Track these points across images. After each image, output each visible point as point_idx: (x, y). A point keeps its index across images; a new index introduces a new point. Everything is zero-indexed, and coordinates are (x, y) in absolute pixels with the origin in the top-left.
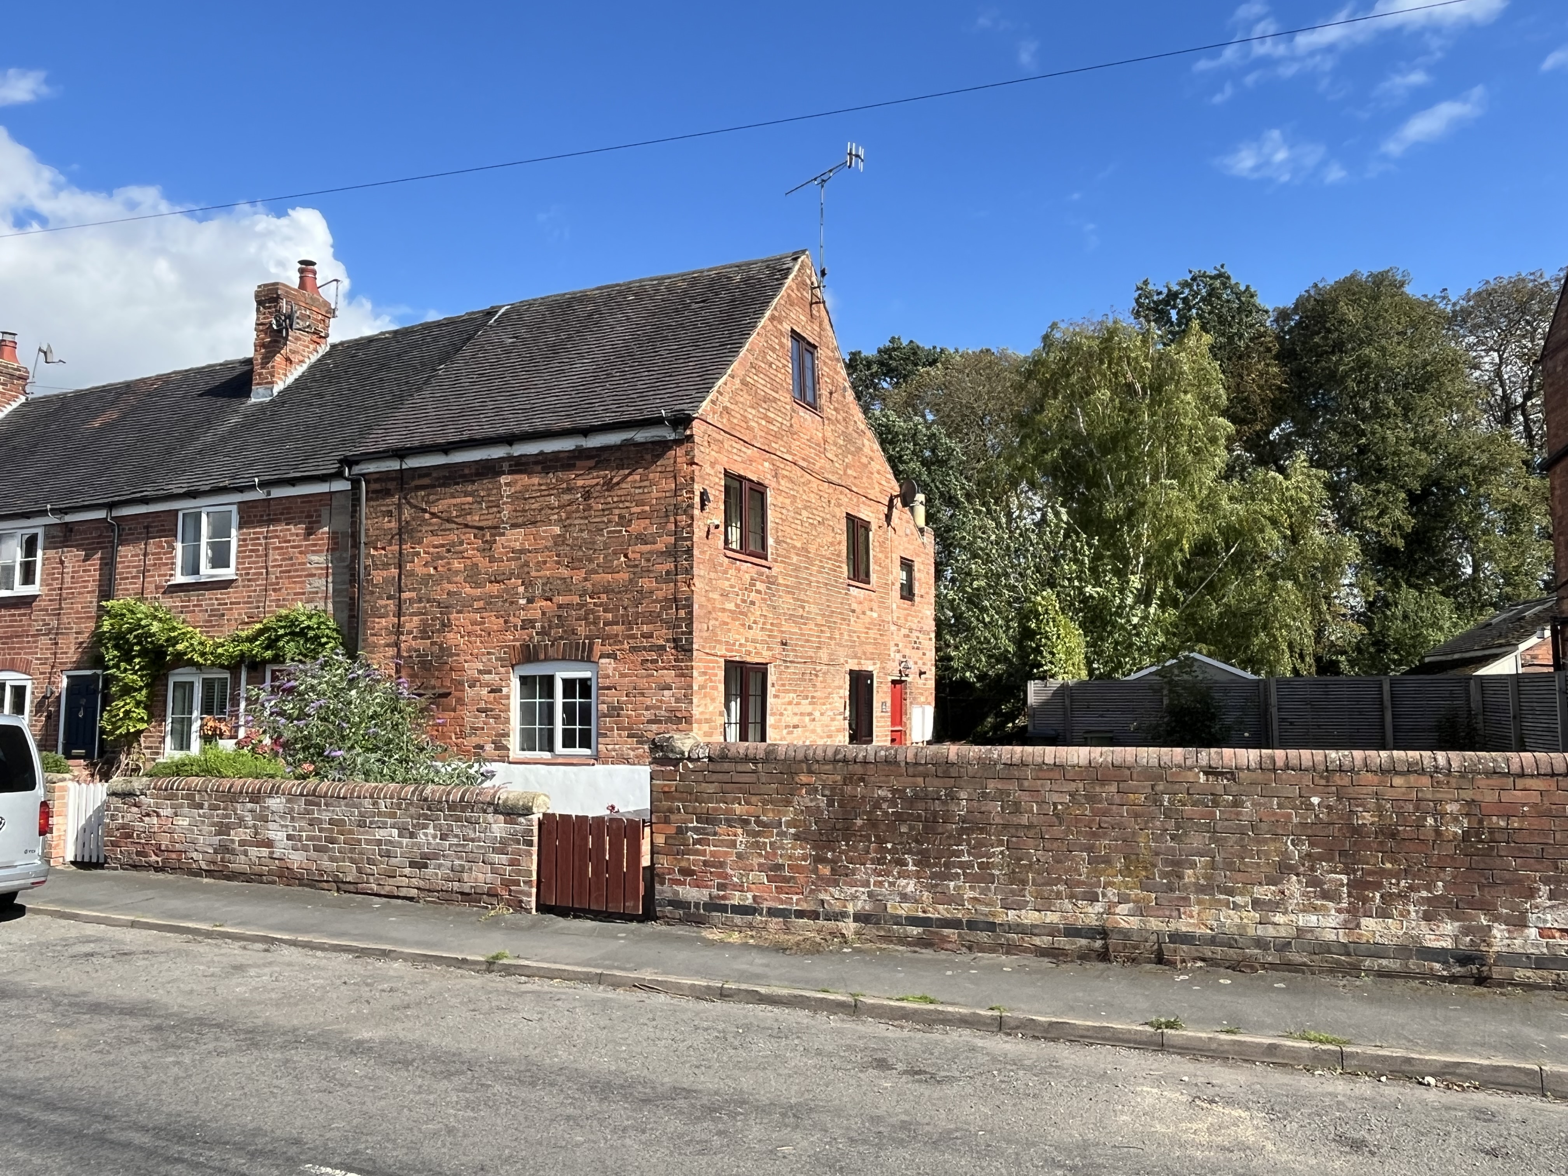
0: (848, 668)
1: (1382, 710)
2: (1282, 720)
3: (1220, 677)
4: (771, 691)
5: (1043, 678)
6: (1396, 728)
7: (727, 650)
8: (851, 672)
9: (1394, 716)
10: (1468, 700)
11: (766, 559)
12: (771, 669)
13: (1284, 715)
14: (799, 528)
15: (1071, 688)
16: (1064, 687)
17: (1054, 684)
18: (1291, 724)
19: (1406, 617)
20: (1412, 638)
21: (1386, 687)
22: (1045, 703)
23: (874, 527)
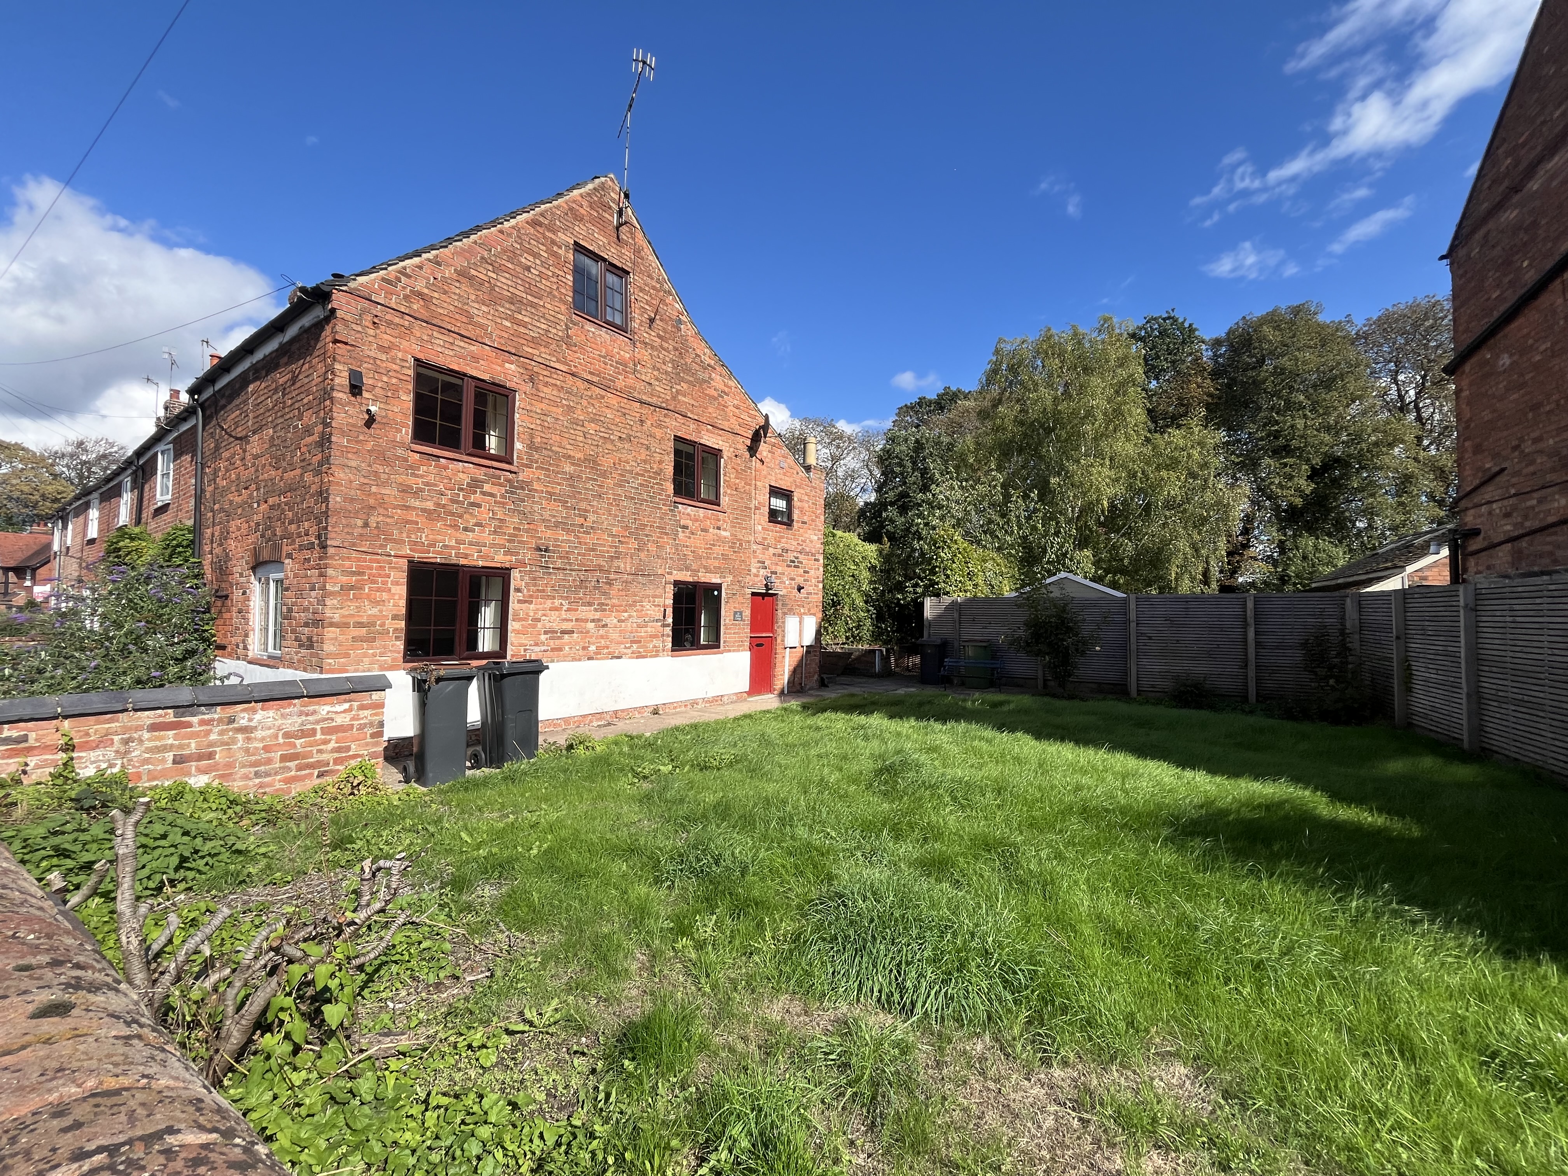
0: (671, 579)
1: (1245, 625)
2: (1140, 634)
3: (1093, 595)
4: (514, 596)
5: (937, 595)
6: (1258, 644)
7: (411, 550)
8: (676, 583)
9: (1257, 633)
10: (1343, 618)
11: (510, 463)
12: (515, 574)
13: (1144, 629)
14: (581, 439)
15: (960, 604)
16: (954, 603)
17: (946, 600)
18: (1150, 638)
19: (1305, 558)
20: (1310, 573)
21: (1250, 605)
22: (940, 616)
23: (725, 454)
